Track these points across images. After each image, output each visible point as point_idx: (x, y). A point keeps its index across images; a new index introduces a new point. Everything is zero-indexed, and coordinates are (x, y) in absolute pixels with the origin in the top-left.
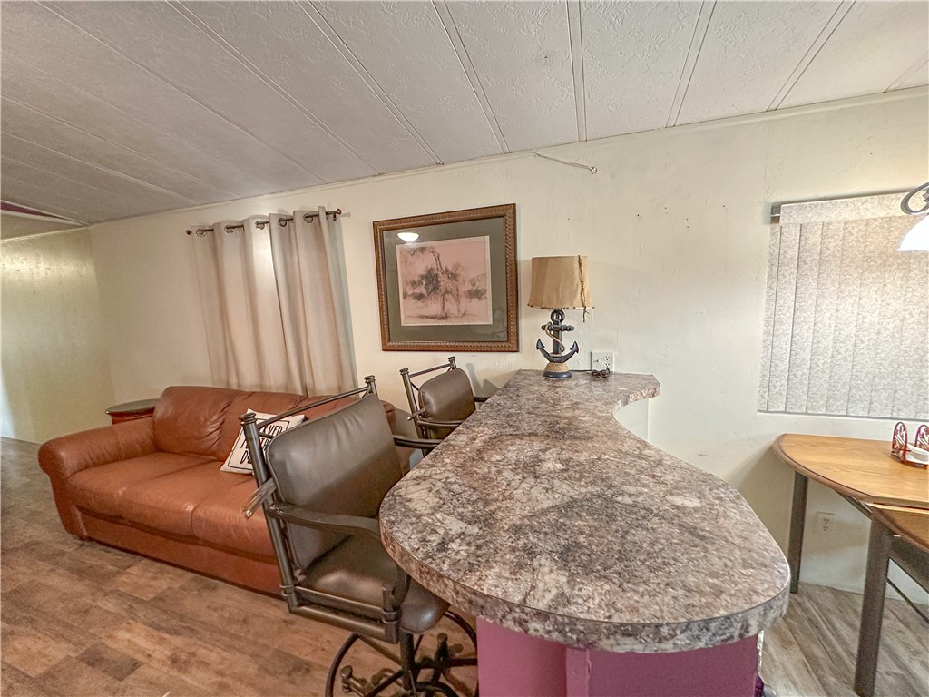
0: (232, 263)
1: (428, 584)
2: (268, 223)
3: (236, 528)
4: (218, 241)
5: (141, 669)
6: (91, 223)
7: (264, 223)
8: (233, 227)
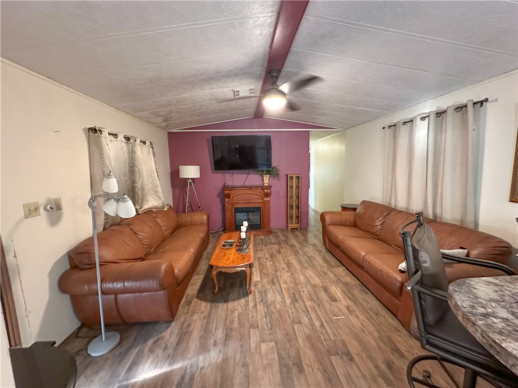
0: (403, 141)
1: (466, 325)
2: (428, 116)
3: (380, 271)
4: (397, 131)
5: (337, 303)
6: (346, 129)
7: (425, 117)
8: (407, 122)
